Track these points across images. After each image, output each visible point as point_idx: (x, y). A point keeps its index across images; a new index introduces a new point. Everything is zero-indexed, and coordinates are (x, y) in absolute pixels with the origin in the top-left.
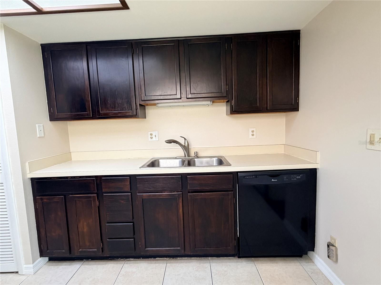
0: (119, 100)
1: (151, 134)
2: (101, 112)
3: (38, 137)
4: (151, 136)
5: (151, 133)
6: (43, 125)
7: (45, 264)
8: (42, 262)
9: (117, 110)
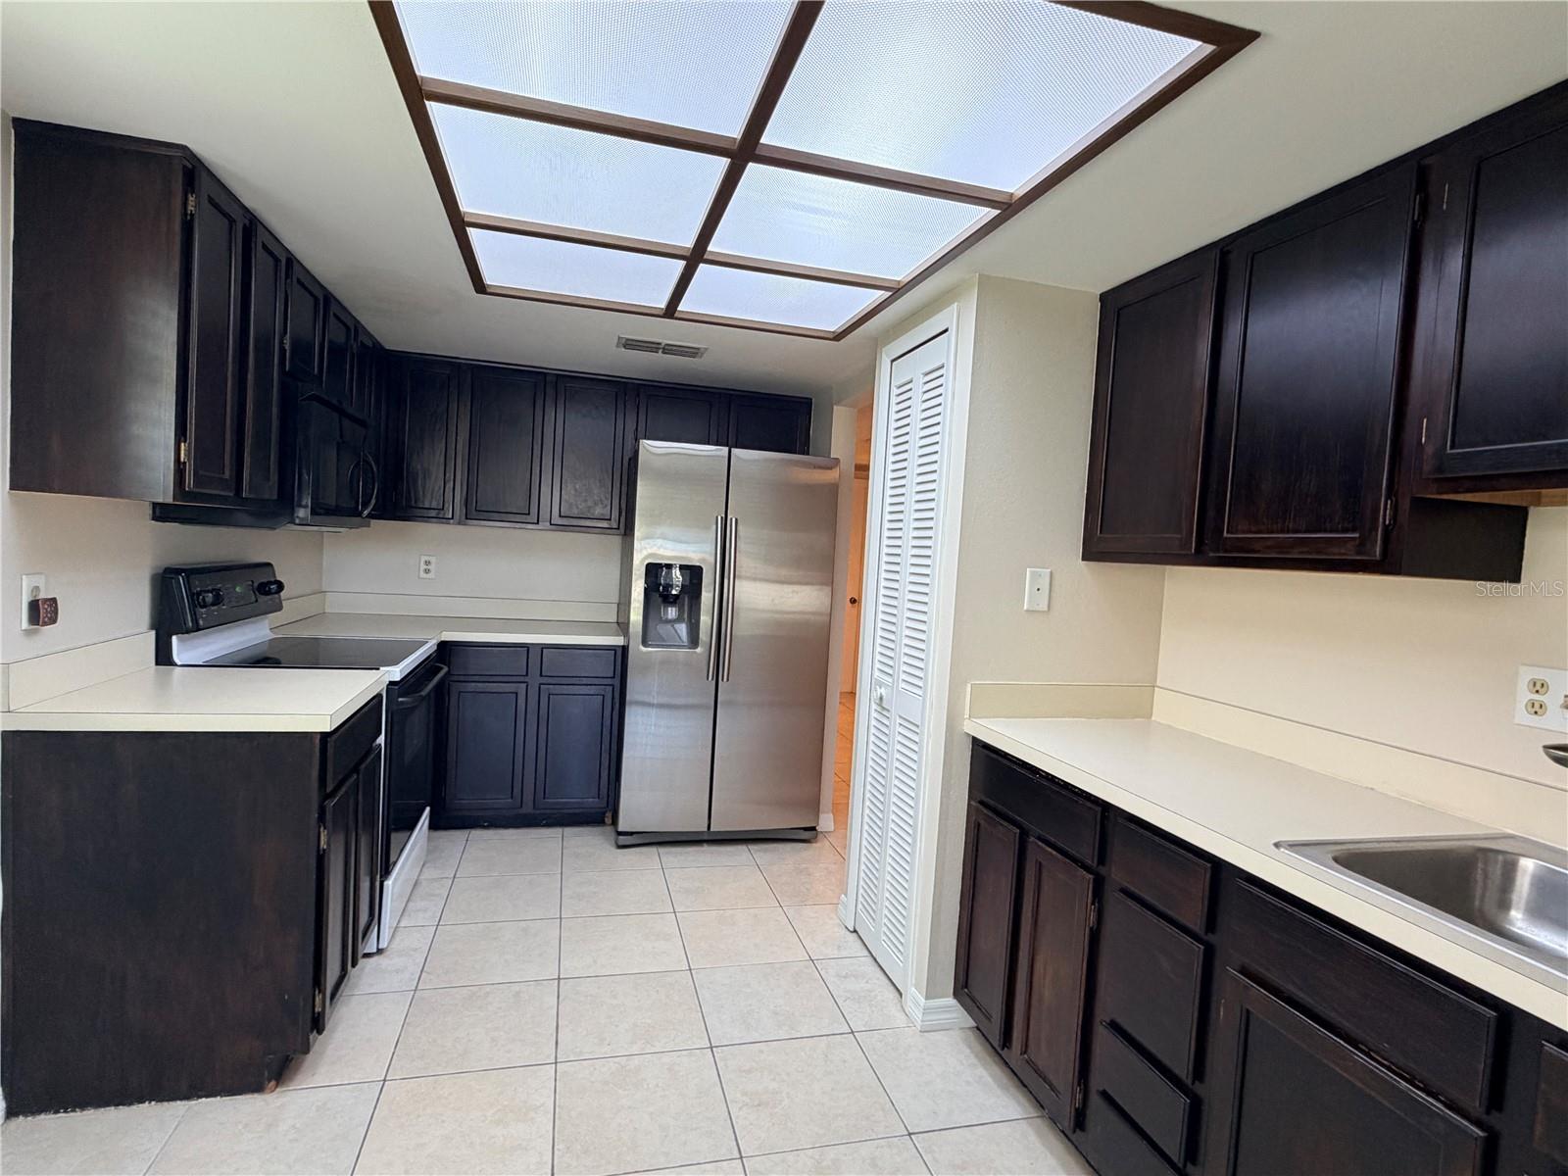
0: (1308, 477)
1: (1538, 687)
2: (1228, 532)
3: (1027, 611)
4: (1536, 697)
5: (1540, 674)
6: (1051, 573)
7: (961, 1029)
8: (954, 1015)
9: (1291, 526)
